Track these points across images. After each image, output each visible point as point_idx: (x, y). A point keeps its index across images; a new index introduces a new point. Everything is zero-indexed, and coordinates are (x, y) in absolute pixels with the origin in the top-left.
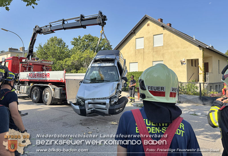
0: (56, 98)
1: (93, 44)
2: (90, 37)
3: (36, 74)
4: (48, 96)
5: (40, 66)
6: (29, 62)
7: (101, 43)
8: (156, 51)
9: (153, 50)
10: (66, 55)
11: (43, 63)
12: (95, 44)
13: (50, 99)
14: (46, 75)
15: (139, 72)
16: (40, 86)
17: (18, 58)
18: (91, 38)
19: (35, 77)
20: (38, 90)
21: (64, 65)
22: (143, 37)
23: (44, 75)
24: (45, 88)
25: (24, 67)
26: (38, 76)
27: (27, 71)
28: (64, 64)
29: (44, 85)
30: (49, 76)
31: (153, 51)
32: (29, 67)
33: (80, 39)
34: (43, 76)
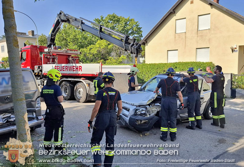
0: (91, 95)
1: (119, 27)
2: (114, 17)
3: (64, 67)
4: (82, 92)
5: (65, 57)
6: (53, 52)
7: (129, 25)
8: (202, 36)
9: (197, 34)
10: (89, 41)
11: (69, 53)
12: (122, 27)
13: (84, 96)
14: (78, 68)
15: (183, 62)
16: (71, 80)
17: (37, 47)
18: (116, 19)
19: (63, 70)
20: (68, 85)
21: (88, 54)
22: (185, 18)
23: (75, 68)
24: (77, 83)
25: (47, 58)
26: (67, 69)
27: (51, 62)
28: (88, 52)
29: (76, 80)
30: (81, 69)
31: (197, 36)
32: (52, 58)
33: (103, 20)
34: (74, 70)
